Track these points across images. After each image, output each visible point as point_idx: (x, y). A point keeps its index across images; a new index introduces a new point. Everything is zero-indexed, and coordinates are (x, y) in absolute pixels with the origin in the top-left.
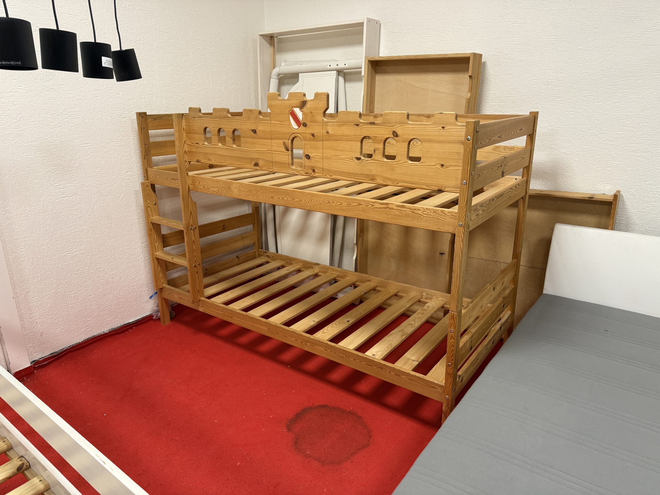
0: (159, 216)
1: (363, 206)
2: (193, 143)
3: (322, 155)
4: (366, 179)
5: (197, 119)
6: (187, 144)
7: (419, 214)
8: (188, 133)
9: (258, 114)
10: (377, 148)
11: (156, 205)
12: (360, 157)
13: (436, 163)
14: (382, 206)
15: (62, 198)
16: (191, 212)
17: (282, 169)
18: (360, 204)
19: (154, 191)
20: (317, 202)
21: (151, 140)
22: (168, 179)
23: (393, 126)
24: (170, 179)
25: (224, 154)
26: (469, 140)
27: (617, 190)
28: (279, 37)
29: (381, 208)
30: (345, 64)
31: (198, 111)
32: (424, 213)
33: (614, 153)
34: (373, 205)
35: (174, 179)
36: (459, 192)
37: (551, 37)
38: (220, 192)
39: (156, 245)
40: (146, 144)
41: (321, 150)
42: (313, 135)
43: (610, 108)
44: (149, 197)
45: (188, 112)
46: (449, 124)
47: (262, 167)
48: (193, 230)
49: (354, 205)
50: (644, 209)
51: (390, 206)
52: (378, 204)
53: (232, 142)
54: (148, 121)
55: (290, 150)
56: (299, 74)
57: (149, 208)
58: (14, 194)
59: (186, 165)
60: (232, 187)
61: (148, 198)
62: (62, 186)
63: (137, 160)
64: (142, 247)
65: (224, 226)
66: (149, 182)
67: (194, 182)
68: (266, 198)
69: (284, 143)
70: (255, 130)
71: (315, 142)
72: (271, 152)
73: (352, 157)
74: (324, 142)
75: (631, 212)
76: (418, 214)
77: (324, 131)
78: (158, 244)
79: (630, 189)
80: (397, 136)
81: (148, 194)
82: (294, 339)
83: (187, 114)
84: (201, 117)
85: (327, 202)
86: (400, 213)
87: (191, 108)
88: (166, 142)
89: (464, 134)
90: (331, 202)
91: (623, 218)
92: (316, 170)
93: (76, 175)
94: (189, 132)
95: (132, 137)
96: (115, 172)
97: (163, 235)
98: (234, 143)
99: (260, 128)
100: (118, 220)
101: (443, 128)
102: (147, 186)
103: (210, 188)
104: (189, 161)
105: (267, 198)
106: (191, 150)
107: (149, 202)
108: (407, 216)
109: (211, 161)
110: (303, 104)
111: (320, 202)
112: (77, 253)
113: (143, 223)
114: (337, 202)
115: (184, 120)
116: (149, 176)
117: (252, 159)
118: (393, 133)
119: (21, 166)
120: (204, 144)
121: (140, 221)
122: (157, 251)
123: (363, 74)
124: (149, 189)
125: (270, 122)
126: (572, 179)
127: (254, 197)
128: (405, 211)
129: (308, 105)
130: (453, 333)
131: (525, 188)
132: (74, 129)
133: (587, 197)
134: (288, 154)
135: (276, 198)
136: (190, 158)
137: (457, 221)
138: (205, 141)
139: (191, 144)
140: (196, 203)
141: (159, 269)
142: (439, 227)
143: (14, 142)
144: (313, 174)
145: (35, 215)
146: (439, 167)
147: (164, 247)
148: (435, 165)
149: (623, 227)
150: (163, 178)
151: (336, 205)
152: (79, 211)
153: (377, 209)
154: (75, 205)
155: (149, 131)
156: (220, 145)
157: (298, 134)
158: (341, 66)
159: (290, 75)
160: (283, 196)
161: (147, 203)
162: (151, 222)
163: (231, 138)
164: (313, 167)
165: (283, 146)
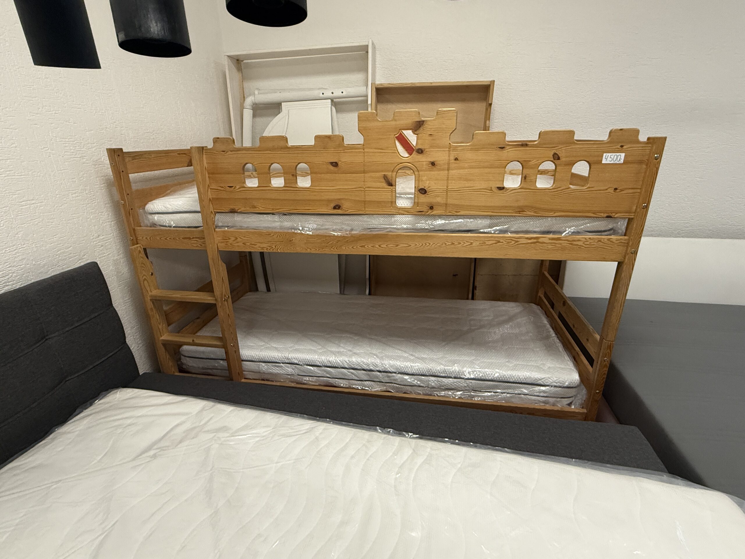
0: (159, 289)
1: (503, 243)
2: (222, 187)
3: (446, 188)
4: (512, 212)
5: (230, 153)
6: (211, 189)
7: (580, 245)
10: (529, 174)
11: (153, 276)
12: (503, 186)
13: (607, 188)
16: (222, 278)
17: (380, 210)
19: (148, 258)
20: (434, 245)
21: (135, 187)
22: (178, 239)
23: (554, 147)
24: (181, 239)
25: (281, 198)
26: (656, 159)
28: (245, 61)
29: (529, 243)
30: (342, 92)
31: (229, 142)
32: (586, 243)
34: (517, 241)
35: (190, 238)
38: (272, 248)
39: (160, 327)
40: (128, 194)
41: (444, 182)
42: (433, 164)
45: (211, 145)
46: (630, 142)
47: (347, 210)
48: (227, 300)
52: (525, 239)
54: (127, 161)
55: (394, 184)
56: (281, 104)
57: (145, 282)
60: (294, 239)
61: (143, 268)
66: (140, 246)
69: (385, 177)
70: (336, 163)
71: (436, 172)
72: (363, 189)
74: (450, 172)
77: (452, 158)
80: (559, 158)
81: (142, 263)
84: (238, 150)
85: (450, 244)
86: (554, 247)
87: (218, 138)
90: (456, 244)
92: (434, 207)
99: (344, 159)
103: (256, 244)
104: (215, 212)
105: (355, 247)
106: (218, 197)
107: (145, 274)
108: (563, 248)
109: (258, 209)
110: (418, 125)
111: (438, 244)
114: (465, 243)
115: (204, 156)
116: (138, 239)
117: (329, 201)
118: (553, 155)
120: (245, 187)
122: (162, 334)
123: (369, 102)
124: (142, 256)
125: (362, 150)
128: (560, 244)
129: (427, 126)
134: (390, 190)
135: (370, 246)
137: (629, 249)
139: (219, 188)
141: (168, 356)
142: (603, 256)
144: (430, 211)
146: (611, 190)
150: (168, 239)
151: (463, 245)
153: (523, 245)
155: (130, 175)
157: (408, 163)
158: (337, 93)
160: (381, 243)
161: (142, 275)
162: (150, 299)
163: (293, 175)
164: (430, 203)
165: (383, 180)
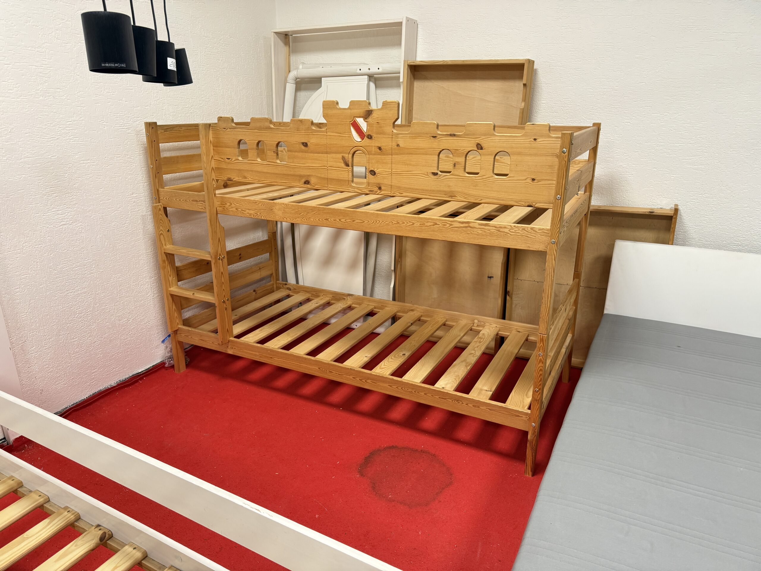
0: (173, 245)
1: (440, 226)
2: (222, 159)
3: (391, 171)
4: (444, 196)
5: (229, 130)
6: (214, 159)
7: (506, 232)
8: (216, 147)
9: (310, 125)
10: (458, 162)
11: (169, 233)
12: (437, 172)
13: (526, 178)
14: (462, 225)
15: (61, 226)
16: (219, 238)
17: (340, 187)
18: (436, 224)
19: (167, 216)
20: (383, 223)
21: (164, 155)
22: (188, 200)
23: (477, 138)
24: (191, 201)
25: (265, 171)
26: (565, 153)
27: (674, 204)
28: (294, 35)
29: (461, 227)
30: (379, 69)
31: (230, 121)
32: (511, 230)
33: (672, 166)
34: (451, 225)
35: (197, 201)
36: (552, 207)
37: (607, 44)
38: (258, 215)
39: (170, 279)
40: (157, 160)
41: (390, 165)
42: (380, 148)
43: (667, 119)
44: (162, 222)
45: (216, 122)
46: (542, 136)
47: (314, 185)
48: (222, 259)
49: (427, 225)
50: (701, 222)
51: (471, 225)
52: (458, 223)
53: (275, 157)
54: (159, 132)
55: (350, 165)
56: (321, 79)
57: (162, 236)
58: (7, 222)
59: (214, 184)
60: (274, 208)
61: (161, 224)
62: (61, 211)
63: (143, 179)
64: (150, 282)
65: (240, 254)
66: (161, 205)
67: (224, 203)
68: (318, 220)
69: (343, 158)
70: (306, 143)
71: (383, 156)
72: (326, 168)
73: (428, 173)
74: (393, 156)
75: (688, 226)
76: (504, 232)
77: (394, 144)
78: (172, 278)
79: (687, 202)
80: (482, 149)
81: (161, 219)
82: (351, 377)
83: (216, 124)
84: (235, 128)
85: (396, 222)
86: (484, 232)
87: (221, 117)
88: (178, 157)
89: (559, 146)
90: (401, 223)
91: (680, 232)
92: (383, 188)
93: (76, 198)
94: (217, 145)
95: (137, 152)
96: (120, 194)
97: (177, 267)
98: (277, 158)
99: (312, 141)
100: (124, 251)
101: (535, 139)
102: (160, 209)
103: (246, 210)
104: (216, 180)
105: (320, 220)
106: (220, 167)
107: (162, 229)
108: (491, 234)
109: (248, 179)
110: (368, 114)
111: (386, 222)
112: (79, 292)
113: (151, 254)
114: (407, 222)
115: (211, 132)
116: (161, 198)
117: (301, 176)
118: (477, 145)
119: (14, 188)
120: (239, 160)
121: (147, 251)
122: (171, 286)
123: (401, 80)
124: (161, 213)
125: (325, 134)
126: (629, 193)
127: (303, 220)
128: (489, 230)
129: (374, 115)
130: (542, 357)
131: (588, 204)
132: (73, 142)
133: (647, 212)
134: (347, 170)
135: (332, 220)
136: (219, 176)
137: (549, 239)
138: (238, 156)
139: (221, 159)
140: (224, 228)
141: (174, 307)
142: (528, 245)
143: (5, 158)
144: (379, 191)
145: (31, 247)
146: (529, 181)
147: (179, 281)
148: (526, 179)
149: (680, 242)
150: (181, 200)
151: (407, 225)
152: (80, 241)
153: (457, 229)
154: (76, 234)
155: (160, 144)
156: (259, 160)
157: (361, 147)
158: (374, 70)
159: (309, 80)
160: (341, 217)
161: (160, 230)
162: (164, 253)
163: (274, 152)
164: (379, 184)
165: (342, 161)
